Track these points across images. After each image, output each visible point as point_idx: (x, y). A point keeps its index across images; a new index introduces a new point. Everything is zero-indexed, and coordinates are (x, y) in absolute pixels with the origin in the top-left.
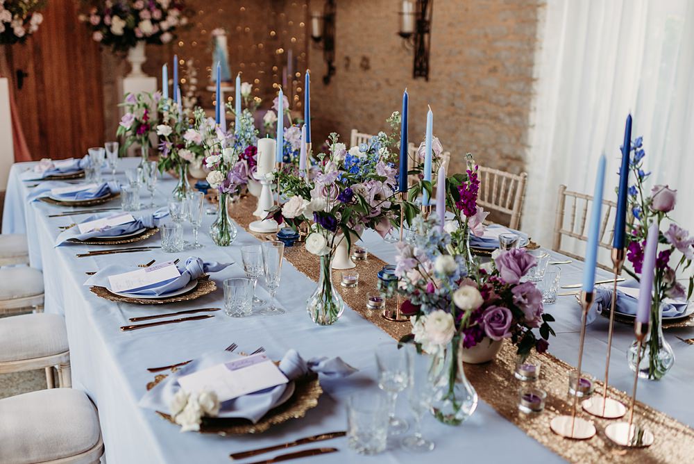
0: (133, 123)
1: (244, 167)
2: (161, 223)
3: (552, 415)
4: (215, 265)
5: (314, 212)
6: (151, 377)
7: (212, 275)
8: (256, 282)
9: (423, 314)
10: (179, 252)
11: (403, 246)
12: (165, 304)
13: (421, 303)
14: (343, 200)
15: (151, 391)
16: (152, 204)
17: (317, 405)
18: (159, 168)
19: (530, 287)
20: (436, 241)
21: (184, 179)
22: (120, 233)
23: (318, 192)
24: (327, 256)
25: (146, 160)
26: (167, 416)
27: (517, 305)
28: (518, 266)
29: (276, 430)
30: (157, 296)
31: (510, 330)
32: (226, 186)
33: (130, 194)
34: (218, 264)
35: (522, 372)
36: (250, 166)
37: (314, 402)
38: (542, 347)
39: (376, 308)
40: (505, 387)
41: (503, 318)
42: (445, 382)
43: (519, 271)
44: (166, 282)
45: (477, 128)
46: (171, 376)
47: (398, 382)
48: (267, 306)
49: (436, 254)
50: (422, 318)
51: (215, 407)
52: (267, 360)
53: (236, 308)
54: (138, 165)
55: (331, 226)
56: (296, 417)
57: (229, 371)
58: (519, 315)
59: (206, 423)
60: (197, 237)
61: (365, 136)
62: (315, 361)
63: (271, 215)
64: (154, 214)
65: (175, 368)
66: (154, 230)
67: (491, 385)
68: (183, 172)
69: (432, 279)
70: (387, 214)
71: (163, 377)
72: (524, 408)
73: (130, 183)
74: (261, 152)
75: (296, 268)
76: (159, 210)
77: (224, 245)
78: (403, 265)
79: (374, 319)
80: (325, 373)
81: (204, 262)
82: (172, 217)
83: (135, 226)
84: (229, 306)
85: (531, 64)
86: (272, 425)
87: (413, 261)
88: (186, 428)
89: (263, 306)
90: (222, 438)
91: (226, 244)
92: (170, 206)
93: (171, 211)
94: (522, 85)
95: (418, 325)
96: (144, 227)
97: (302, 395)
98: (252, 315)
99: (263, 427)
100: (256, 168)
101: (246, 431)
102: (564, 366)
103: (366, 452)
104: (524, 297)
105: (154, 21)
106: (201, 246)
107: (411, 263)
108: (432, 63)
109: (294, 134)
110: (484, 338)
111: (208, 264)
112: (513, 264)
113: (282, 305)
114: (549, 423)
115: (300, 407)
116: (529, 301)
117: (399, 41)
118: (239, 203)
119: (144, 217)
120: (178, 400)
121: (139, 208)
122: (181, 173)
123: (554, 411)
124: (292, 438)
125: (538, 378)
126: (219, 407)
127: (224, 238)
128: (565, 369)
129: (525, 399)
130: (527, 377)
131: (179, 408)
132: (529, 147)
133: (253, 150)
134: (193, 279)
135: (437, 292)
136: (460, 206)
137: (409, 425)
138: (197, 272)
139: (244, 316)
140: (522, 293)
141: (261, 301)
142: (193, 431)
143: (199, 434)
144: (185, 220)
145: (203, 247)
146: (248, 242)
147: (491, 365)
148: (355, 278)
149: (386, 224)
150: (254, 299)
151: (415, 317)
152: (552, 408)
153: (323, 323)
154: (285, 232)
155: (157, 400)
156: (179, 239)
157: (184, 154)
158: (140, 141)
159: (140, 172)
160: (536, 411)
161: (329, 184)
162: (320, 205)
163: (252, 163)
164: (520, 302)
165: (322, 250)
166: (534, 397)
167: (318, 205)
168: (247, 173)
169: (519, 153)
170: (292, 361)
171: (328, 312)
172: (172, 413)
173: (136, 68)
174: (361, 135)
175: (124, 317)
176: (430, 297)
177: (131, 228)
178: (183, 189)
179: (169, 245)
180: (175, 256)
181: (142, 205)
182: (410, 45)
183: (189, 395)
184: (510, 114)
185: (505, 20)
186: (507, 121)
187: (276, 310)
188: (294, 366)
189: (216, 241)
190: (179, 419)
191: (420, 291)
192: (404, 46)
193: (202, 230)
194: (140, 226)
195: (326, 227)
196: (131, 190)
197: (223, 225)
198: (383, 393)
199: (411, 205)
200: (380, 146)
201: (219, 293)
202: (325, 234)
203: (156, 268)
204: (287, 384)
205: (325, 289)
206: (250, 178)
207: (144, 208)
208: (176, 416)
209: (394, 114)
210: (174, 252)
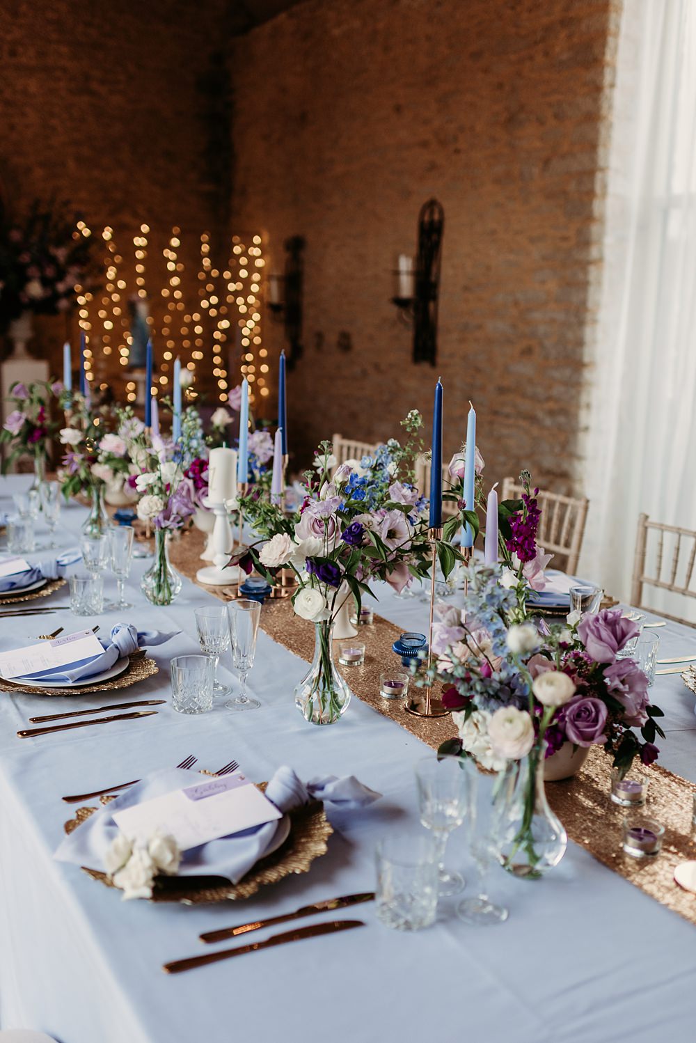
0: (24, 426)
1: (189, 490)
2: (68, 573)
3: (674, 859)
4: (154, 635)
5: (307, 558)
6: (71, 811)
7: (150, 650)
8: (217, 660)
9: (476, 709)
10: (97, 614)
11: (446, 608)
12: (83, 695)
13: (473, 693)
14: (349, 540)
15: (72, 834)
16: (52, 544)
17: (327, 853)
18: (64, 490)
19: (631, 667)
20: (496, 601)
21: (99, 507)
22: (8, 587)
23: (306, 527)
24: (325, 622)
25: (42, 480)
26: (99, 875)
27: (612, 694)
28: (613, 637)
29: (267, 895)
30: (70, 683)
31: (603, 732)
32: (167, 518)
33: (19, 529)
34: (160, 633)
35: (622, 794)
36: (197, 488)
37: (322, 848)
38: (649, 755)
39: (395, 697)
40: (598, 817)
41: (594, 714)
42: (517, 813)
43: (615, 643)
44: (83, 662)
45: (505, 431)
46: (101, 812)
47: (451, 817)
48: (234, 696)
49: (495, 620)
50: (475, 715)
51: (173, 861)
52: (246, 783)
53: (191, 700)
54: (29, 485)
55: (334, 578)
56: (298, 872)
57: (190, 802)
58: (616, 709)
59: (160, 886)
60: (123, 593)
61: (353, 444)
62: (319, 782)
63: (235, 560)
64: (59, 559)
65: (105, 795)
66: (59, 583)
67: (577, 815)
68: (98, 497)
69: (486, 657)
70: (405, 558)
71: (89, 810)
72: (632, 850)
73: (20, 513)
74: (214, 469)
75: (270, 638)
76: (65, 552)
77: (163, 604)
78: (445, 636)
79: (392, 714)
80: (334, 801)
81: (139, 630)
82: (86, 563)
83: (31, 577)
84: (179, 697)
85: (580, 343)
86: (261, 885)
87: (459, 631)
88: (130, 893)
89: (229, 696)
90: (186, 909)
91: (165, 602)
92: (83, 546)
93: (84, 554)
94: (567, 372)
95: (469, 726)
96: (43, 578)
97: (301, 837)
98: (213, 710)
99: (248, 890)
100: (207, 491)
101: (223, 895)
102: (680, 783)
103: (408, 926)
104: (623, 682)
105: (46, 282)
106: (130, 606)
107: (456, 633)
108: (440, 341)
109: (262, 442)
110: (565, 743)
111: (145, 634)
112: (605, 633)
113: (257, 694)
114: (672, 873)
115: (301, 855)
116: (630, 688)
117: (393, 311)
118: (178, 542)
119: (44, 563)
120: (116, 851)
121: (33, 549)
122: (95, 498)
123: (676, 853)
124: (292, 905)
125: (645, 803)
126: (179, 858)
127: (162, 594)
128: (683, 788)
129: (633, 836)
130: (631, 801)
131: (119, 863)
132: (580, 458)
133: (201, 466)
134: (122, 655)
135: (495, 676)
136: (512, 546)
137: (466, 882)
138: (129, 646)
139: (202, 713)
140: (619, 676)
141: (225, 689)
142: (141, 899)
143: (151, 902)
144: (105, 567)
145: (132, 608)
146: (197, 600)
147: (575, 782)
148: (359, 652)
149: (402, 573)
150: (216, 685)
151: (463, 713)
152: (672, 848)
153: (320, 722)
154: (252, 585)
155: (83, 848)
156: (97, 595)
157: (100, 470)
158: (32, 452)
159: (35, 498)
160: (650, 855)
161: (327, 517)
162: (315, 548)
163: (201, 484)
164: (616, 690)
165: (318, 614)
166: (646, 832)
167: (313, 548)
168: (194, 498)
169: (565, 466)
170: (285, 784)
171: (327, 705)
172: (109, 870)
173: (20, 348)
174: (346, 443)
175: (22, 715)
176: (488, 684)
177: (25, 580)
178: (97, 521)
179: (83, 604)
180: (92, 621)
181: (37, 544)
182: (408, 317)
183: (134, 841)
184: (551, 413)
185: (543, 282)
186: (548, 422)
187: (248, 701)
188: (289, 792)
189: (152, 598)
190: (119, 880)
191: (472, 675)
192: (400, 318)
193: (131, 582)
194: (38, 577)
195: (324, 579)
196: (21, 523)
197: (161, 575)
198: (427, 833)
199: (448, 546)
200: (390, 459)
201: (163, 677)
202: (323, 589)
203: (68, 640)
204: (280, 820)
205: (323, 670)
206: (197, 506)
207: (40, 549)
208: (113, 875)
209: (412, 414)
210: (89, 615)
